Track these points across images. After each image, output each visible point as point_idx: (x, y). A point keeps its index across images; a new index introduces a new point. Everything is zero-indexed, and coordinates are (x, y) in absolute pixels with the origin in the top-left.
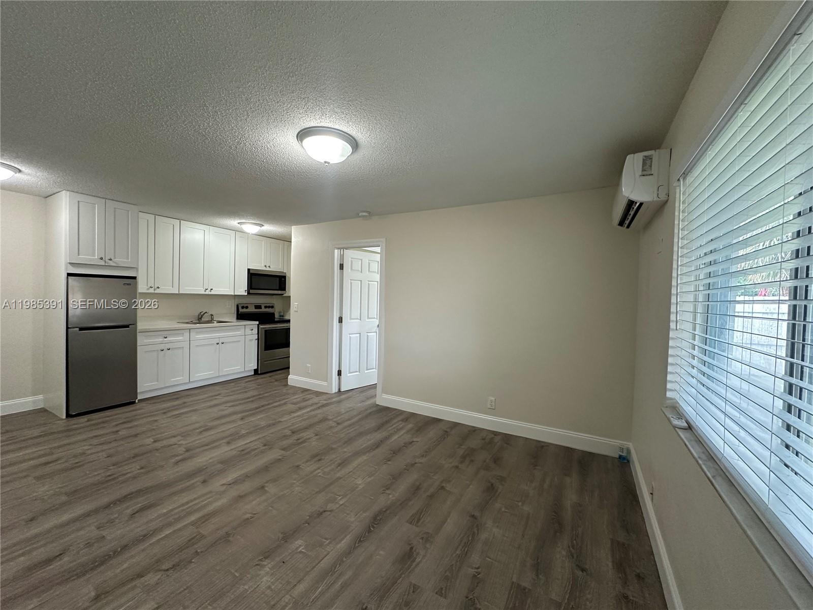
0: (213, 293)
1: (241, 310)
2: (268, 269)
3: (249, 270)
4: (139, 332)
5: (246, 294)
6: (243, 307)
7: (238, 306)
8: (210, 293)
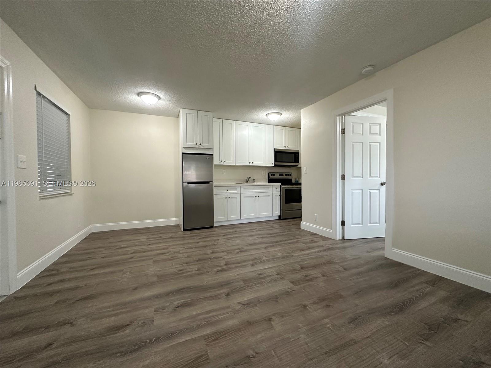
0: (253, 165)
1: (271, 177)
2: (287, 148)
3: (274, 149)
4: (215, 187)
5: (273, 165)
6: (272, 175)
7: (269, 174)
8: (252, 165)
